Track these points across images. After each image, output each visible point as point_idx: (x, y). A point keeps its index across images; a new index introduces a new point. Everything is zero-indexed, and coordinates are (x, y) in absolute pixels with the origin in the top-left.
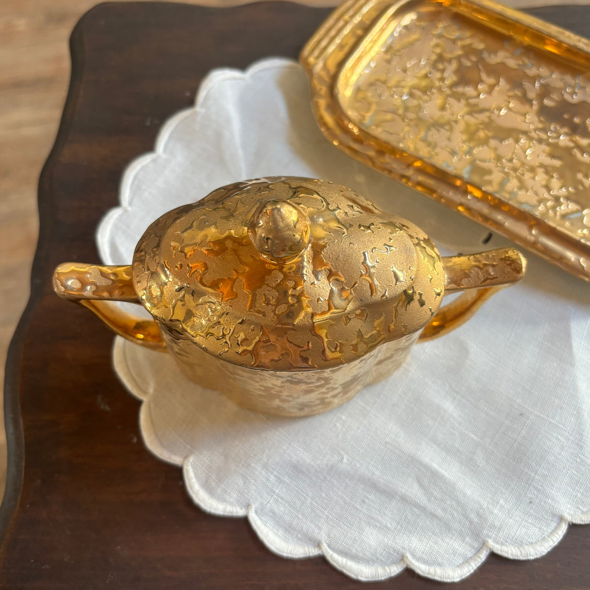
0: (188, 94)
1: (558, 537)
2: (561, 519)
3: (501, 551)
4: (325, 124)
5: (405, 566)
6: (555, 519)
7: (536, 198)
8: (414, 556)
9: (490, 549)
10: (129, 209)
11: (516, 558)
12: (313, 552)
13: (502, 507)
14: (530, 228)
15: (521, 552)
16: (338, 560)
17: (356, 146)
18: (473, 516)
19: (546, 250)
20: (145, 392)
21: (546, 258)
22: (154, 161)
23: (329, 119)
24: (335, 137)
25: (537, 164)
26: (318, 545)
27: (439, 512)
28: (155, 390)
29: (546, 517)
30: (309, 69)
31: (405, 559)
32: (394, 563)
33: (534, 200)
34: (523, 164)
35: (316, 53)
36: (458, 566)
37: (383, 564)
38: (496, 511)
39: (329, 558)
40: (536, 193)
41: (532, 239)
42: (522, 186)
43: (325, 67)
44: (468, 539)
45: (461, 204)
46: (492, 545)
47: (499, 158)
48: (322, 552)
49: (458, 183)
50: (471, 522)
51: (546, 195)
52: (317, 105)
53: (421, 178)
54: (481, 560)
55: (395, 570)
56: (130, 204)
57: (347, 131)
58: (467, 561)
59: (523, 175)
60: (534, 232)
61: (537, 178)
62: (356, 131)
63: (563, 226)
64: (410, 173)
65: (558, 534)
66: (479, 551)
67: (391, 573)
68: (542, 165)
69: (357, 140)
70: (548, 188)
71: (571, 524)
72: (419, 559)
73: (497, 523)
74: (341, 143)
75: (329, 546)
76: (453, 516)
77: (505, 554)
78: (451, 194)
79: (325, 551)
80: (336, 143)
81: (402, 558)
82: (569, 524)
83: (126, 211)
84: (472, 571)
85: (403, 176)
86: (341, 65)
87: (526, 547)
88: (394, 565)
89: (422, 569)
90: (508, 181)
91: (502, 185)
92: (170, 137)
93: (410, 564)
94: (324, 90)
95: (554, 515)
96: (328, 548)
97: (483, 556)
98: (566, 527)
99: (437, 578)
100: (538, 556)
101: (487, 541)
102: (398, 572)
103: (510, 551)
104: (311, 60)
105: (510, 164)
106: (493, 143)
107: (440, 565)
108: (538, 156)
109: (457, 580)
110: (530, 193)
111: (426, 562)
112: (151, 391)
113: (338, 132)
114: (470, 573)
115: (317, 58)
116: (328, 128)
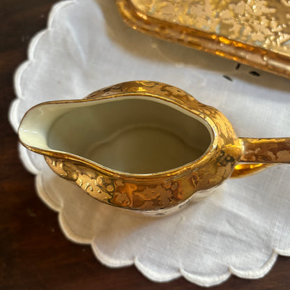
3: (284, 253)
4: (126, 17)
5: (231, 273)
7: (263, 36)
8: (235, 267)
9: (277, 254)
10: (23, 98)
13: (278, 227)
14: (262, 56)
16: (191, 277)
17: (146, 27)
18: (263, 236)
19: (274, 68)
20: (58, 206)
21: (276, 73)
22: (30, 65)
23: (127, 13)
24: (133, 24)
25: (261, 14)
26: (179, 271)
27: (244, 238)
28: (64, 205)
31: (230, 270)
32: (224, 273)
33: (262, 38)
34: (252, 16)
36: (261, 268)
37: (218, 275)
38: (276, 230)
40: (263, 33)
41: (265, 63)
42: (253, 30)
44: (263, 250)
45: (217, 50)
46: (278, 251)
47: (236, 16)
49: (214, 37)
50: (263, 240)
51: (269, 33)
52: (118, 7)
53: (190, 39)
54: (274, 261)
55: (225, 277)
56: (23, 95)
57: (140, 19)
58: (266, 263)
59: (253, 23)
60: (265, 59)
61: (262, 23)
62: (145, 17)
63: (283, 51)
64: (183, 37)
66: (271, 256)
67: (223, 279)
68: (264, 14)
69: (147, 23)
70: (269, 28)
72: (238, 268)
73: (278, 238)
74: (138, 27)
75: (185, 270)
76: (252, 239)
77: (286, 255)
78: (210, 45)
79: (183, 273)
80: (135, 28)
81: (228, 270)
83: (22, 100)
85: (180, 40)
89: (241, 274)
90: (244, 28)
91: (241, 32)
97: (274, 259)
99: (250, 278)
101: (275, 249)
102: (227, 277)
105: (244, 18)
106: (231, 6)
107: (250, 269)
108: (260, 9)
109: (262, 276)
110: (259, 34)
111: (243, 269)
112: (62, 205)
113: (134, 20)
114: (269, 270)
116: (128, 20)
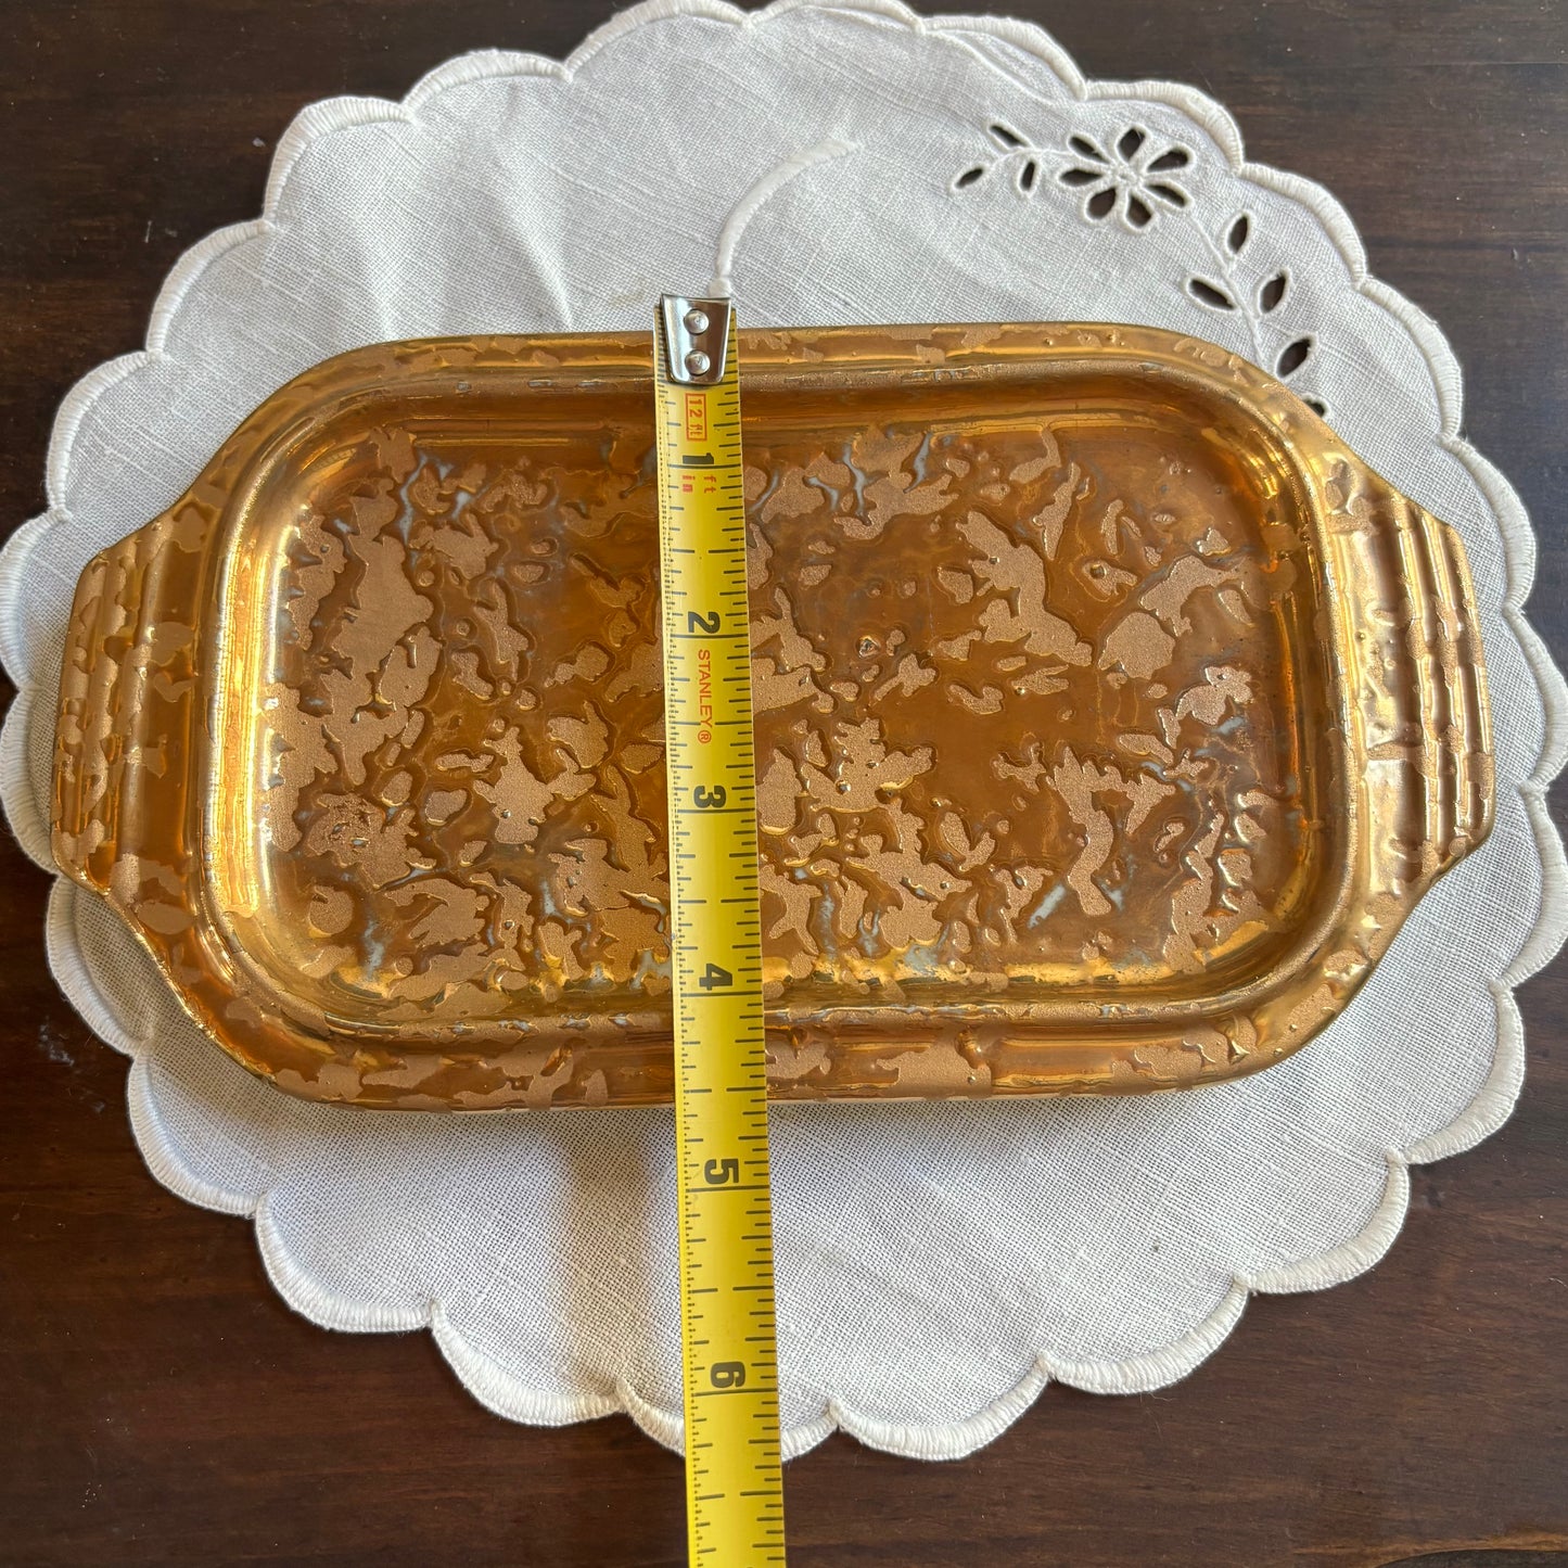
1: (1223, 1331)
2: (1232, 1283)
3: (1076, 1378)
5: (834, 1428)
6: (1217, 1286)
8: (854, 1402)
9: (1050, 1375)
10: (68, 515)
11: (1114, 1392)
12: (601, 1408)
13: (1083, 1265)
15: (1125, 1376)
16: (662, 1427)
18: (1008, 1295)
22: (139, 373)
26: (609, 1389)
27: (923, 1289)
29: (1194, 1282)
31: (833, 1412)
32: (805, 1422)
36: (967, 1420)
38: (1066, 1279)
39: (638, 1420)
44: (995, 1351)
46: (1053, 1365)
48: (623, 1406)
50: (1004, 1311)
54: (1026, 1403)
55: (807, 1441)
56: (70, 504)
58: (990, 1406)
65: (1220, 1323)
66: (1022, 1379)
67: (796, 1448)
71: (1255, 1294)
72: (869, 1410)
73: (1068, 1309)
75: (639, 1392)
76: (958, 1297)
77: (1083, 1385)
79: (629, 1405)
81: (827, 1409)
82: (1250, 1294)
83: (59, 522)
84: (1001, 1431)
87: (1139, 1363)
88: (806, 1429)
89: (875, 1433)
93: (845, 1425)
95: (1213, 1275)
96: (637, 1398)
97: (1032, 1392)
98: (1244, 1303)
99: (911, 1454)
100: (1171, 1380)
101: (1043, 1357)
102: (814, 1444)
103: (1097, 1377)
107: (920, 1419)
109: (961, 1453)
111: (885, 1415)
112: (150, 1029)
114: (996, 1435)
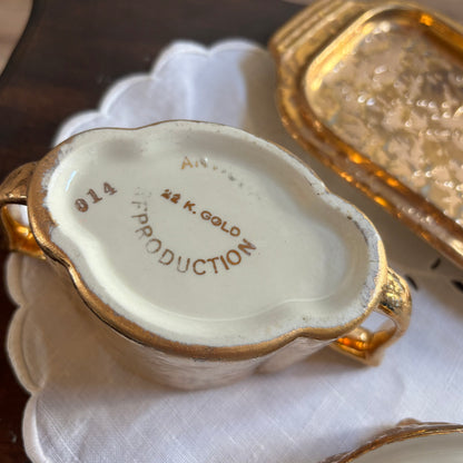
0: (147, 59)
4: (286, 115)
17: (317, 143)
20: (36, 385)
24: (296, 130)
28: (48, 384)
30: (277, 57)
35: (287, 41)
43: (294, 57)
52: (280, 95)
57: (308, 124)
69: (318, 136)
74: (301, 137)
78: (410, 211)
80: (295, 137)
86: (310, 58)
92: (119, 99)
94: (290, 80)
104: (281, 48)
106: (453, 164)
112: (43, 384)
113: (299, 124)
115: (288, 47)
116: (290, 120)
